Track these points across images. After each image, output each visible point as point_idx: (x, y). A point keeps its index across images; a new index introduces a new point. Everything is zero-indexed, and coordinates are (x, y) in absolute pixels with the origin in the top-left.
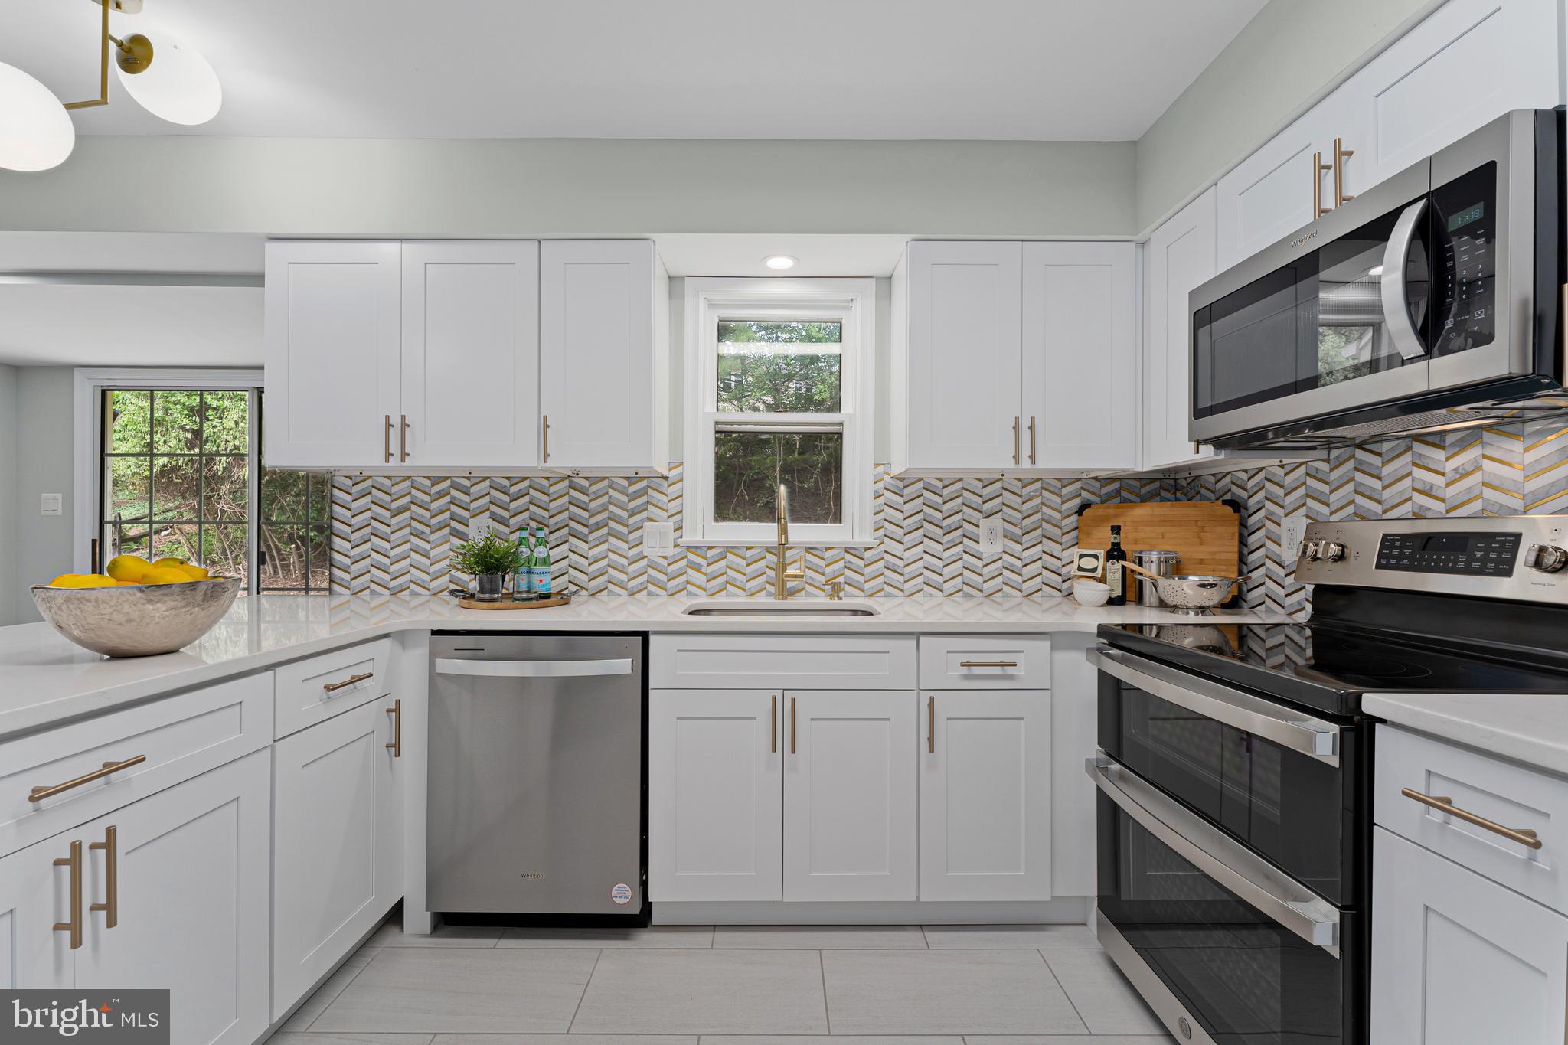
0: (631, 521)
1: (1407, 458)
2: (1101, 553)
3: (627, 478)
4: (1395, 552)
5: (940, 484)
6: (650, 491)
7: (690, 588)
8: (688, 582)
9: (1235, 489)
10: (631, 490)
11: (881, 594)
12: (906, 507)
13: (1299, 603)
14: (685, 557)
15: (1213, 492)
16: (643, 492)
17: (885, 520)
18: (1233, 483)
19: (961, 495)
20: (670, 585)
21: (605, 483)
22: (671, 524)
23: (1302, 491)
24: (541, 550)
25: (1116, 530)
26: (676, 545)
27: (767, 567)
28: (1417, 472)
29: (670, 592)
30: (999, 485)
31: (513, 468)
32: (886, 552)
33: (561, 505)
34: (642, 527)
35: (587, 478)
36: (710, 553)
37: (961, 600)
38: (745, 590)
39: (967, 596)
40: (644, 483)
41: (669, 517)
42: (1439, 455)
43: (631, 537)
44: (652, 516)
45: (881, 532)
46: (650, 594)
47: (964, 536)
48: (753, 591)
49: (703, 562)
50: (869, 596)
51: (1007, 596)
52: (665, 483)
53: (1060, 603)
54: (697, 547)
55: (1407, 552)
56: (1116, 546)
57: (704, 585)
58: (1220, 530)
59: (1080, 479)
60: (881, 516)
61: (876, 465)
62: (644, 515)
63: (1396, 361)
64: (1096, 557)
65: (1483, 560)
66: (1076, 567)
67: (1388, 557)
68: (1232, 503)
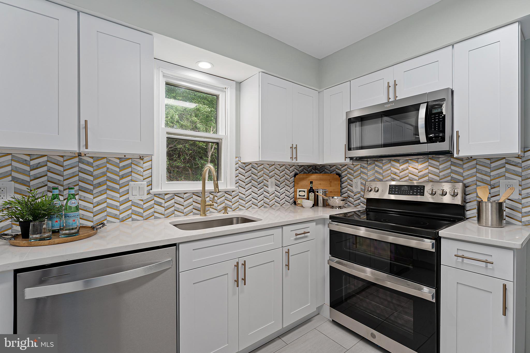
0: (121, 182)
1: (390, 165)
2: (306, 190)
3: (120, 158)
4: (393, 190)
5: (256, 166)
6: (133, 166)
7: (156, 214)
8: (155, 212)
9: (337, 170)
10: (122, 164)
11: (238, 209)
12: (246, 174)
13: (358, 203)
14: (154, 199)
15: (330, 171)
16: (129, 166)
17: (239, 179)
18: (336, 168)
19: (263, 170)
20: (145, 214)
21: (105, 160)
22: (145, 183)
23: (359, 172)
24: (73, 202)
25: (311, 182)
26: (149, 193)
27: (193, 201)
28: (392, 169)
29: (145, 218)
30: (274, 166)
31: (65, 152)
32: (239, 192)
33: (73, 173)
34: (128, 185)
35: (92, 157)
36: (166, 197)
37: (263, 209)
38: (183, 213)
39: (265, 207)
40: (129, 161)
41: (144, 179)
42: (398, 165)
43: (121, 190)
44: (134, 179)
45: (238, 184)
46: (133, 220)
47: (264, 185)
48: (187, 213)
49: (163, 201)
50: (234, 210)
51: (276, 206)
52: (142, 162)
53: (290, 207)
54: (159, 194)
55: (397, 190)
56: (312, 188)
57: (163, 213)
58: (336, 182)
59: (294, 165)
60: (237, 178)
61: (236, 157)
62: (129, 178)
63: (418, 142)
64: (304, 191)
65: (417, 192)
66: (298, 195)
67: (392, 191)
68: (339, 175)
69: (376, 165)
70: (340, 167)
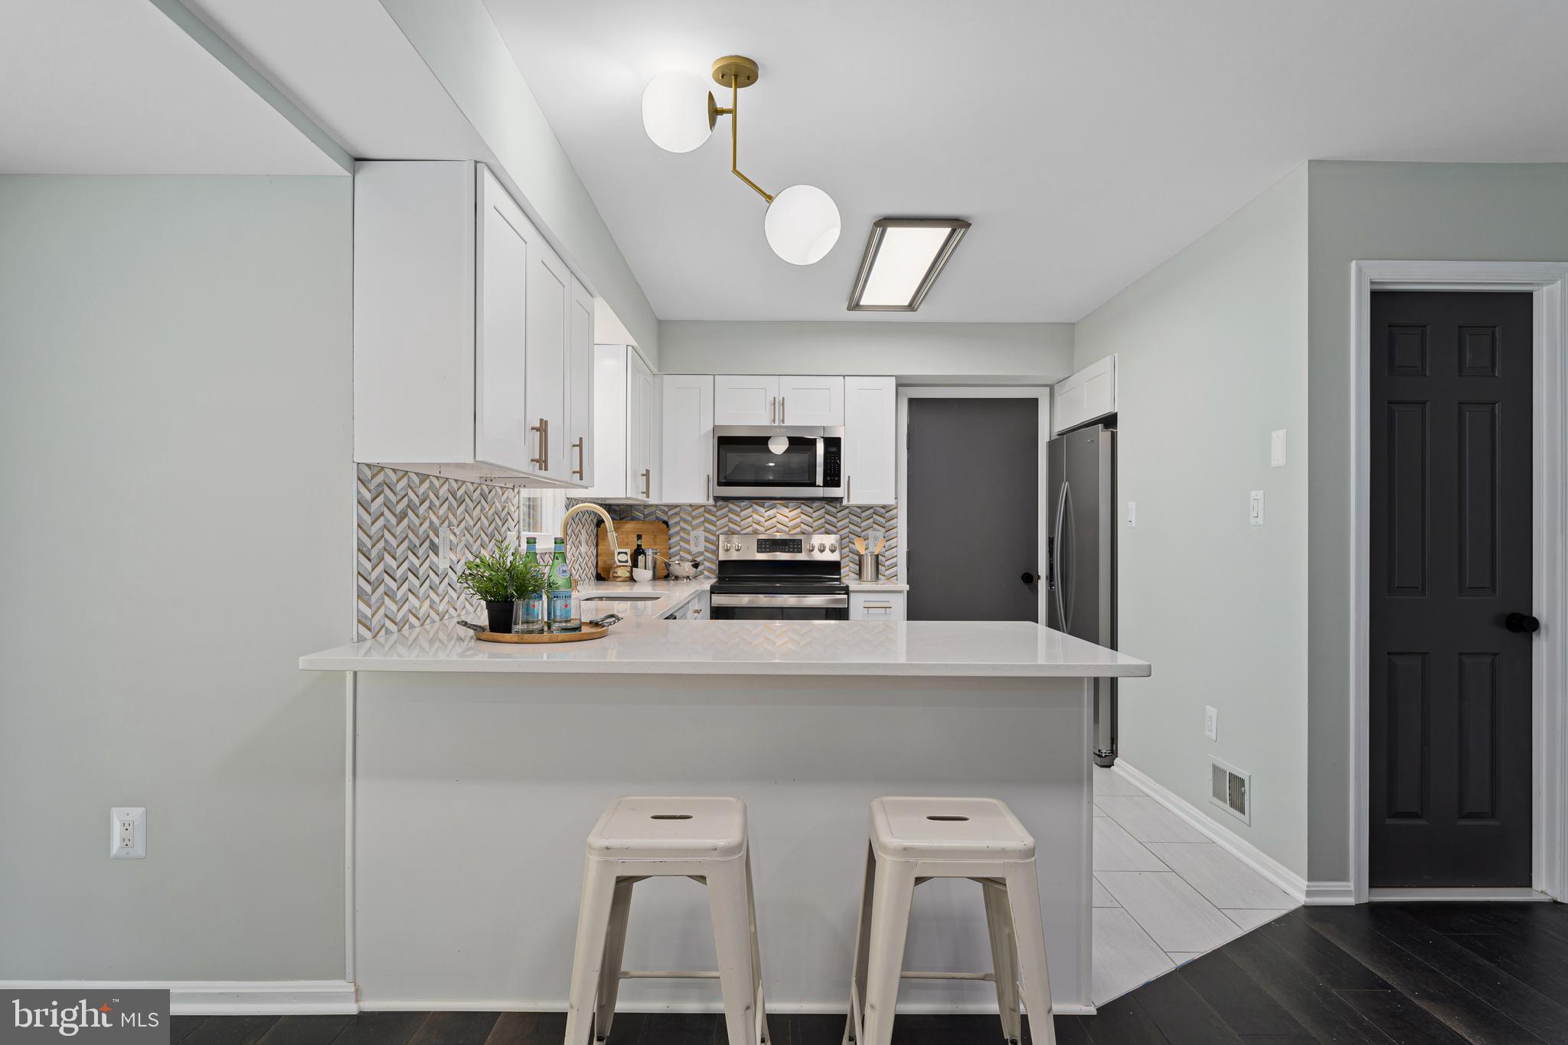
1: (751, 509)
2: (629, 551)
3: (501, 488)
4: (763, 546)
6: (509, 501)
9: (658, 514)
10: (503, 499)
16: (507, 503)
23: (702, 519)
25: (639, 537)
28: (755, 516)
33: (478, 514)
34: (507, 537)
35: (487, 486)
41: (514, 527)
42: (763, 510)
44: (509, 526)
52: (513, 494)
55: (769, 546)
56: (639, 546)
62: (507, 524)
63: (813, 484)
64: (626, 553)
65: (794, 548)
66: (617, 560)
67: (761, 548)
68: (666, 523)
69: (731, 511)
70: (666, 509)
